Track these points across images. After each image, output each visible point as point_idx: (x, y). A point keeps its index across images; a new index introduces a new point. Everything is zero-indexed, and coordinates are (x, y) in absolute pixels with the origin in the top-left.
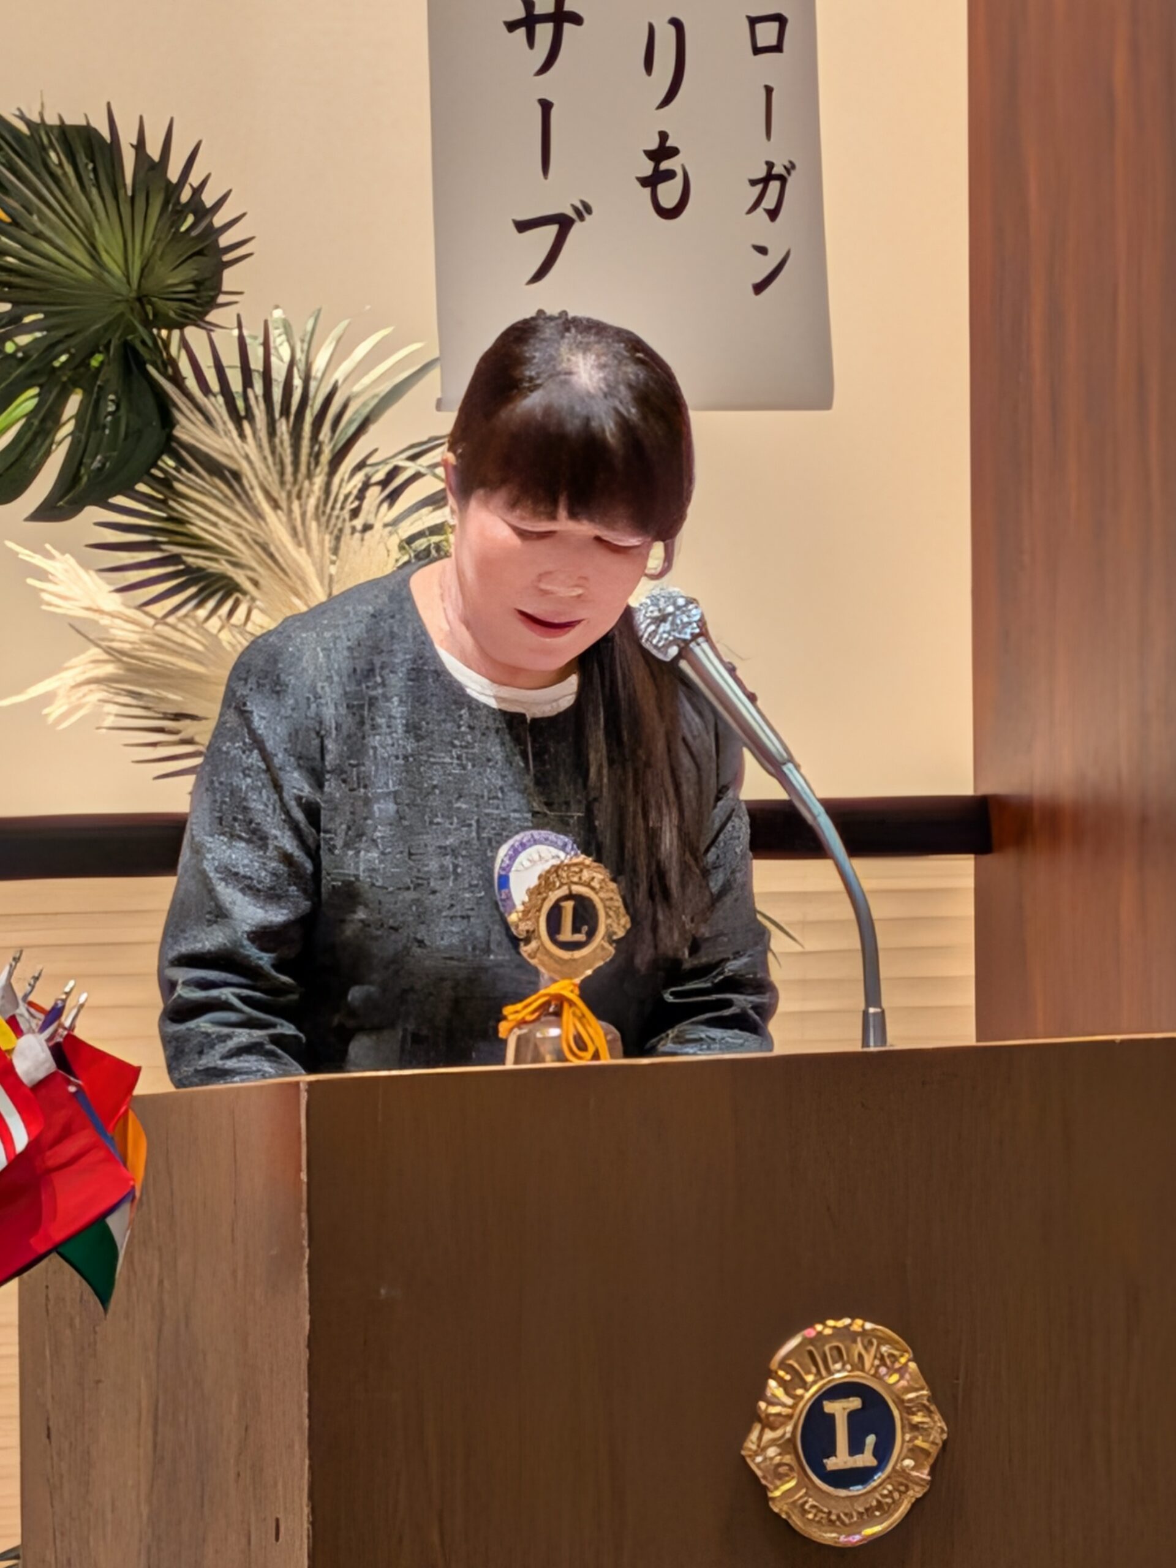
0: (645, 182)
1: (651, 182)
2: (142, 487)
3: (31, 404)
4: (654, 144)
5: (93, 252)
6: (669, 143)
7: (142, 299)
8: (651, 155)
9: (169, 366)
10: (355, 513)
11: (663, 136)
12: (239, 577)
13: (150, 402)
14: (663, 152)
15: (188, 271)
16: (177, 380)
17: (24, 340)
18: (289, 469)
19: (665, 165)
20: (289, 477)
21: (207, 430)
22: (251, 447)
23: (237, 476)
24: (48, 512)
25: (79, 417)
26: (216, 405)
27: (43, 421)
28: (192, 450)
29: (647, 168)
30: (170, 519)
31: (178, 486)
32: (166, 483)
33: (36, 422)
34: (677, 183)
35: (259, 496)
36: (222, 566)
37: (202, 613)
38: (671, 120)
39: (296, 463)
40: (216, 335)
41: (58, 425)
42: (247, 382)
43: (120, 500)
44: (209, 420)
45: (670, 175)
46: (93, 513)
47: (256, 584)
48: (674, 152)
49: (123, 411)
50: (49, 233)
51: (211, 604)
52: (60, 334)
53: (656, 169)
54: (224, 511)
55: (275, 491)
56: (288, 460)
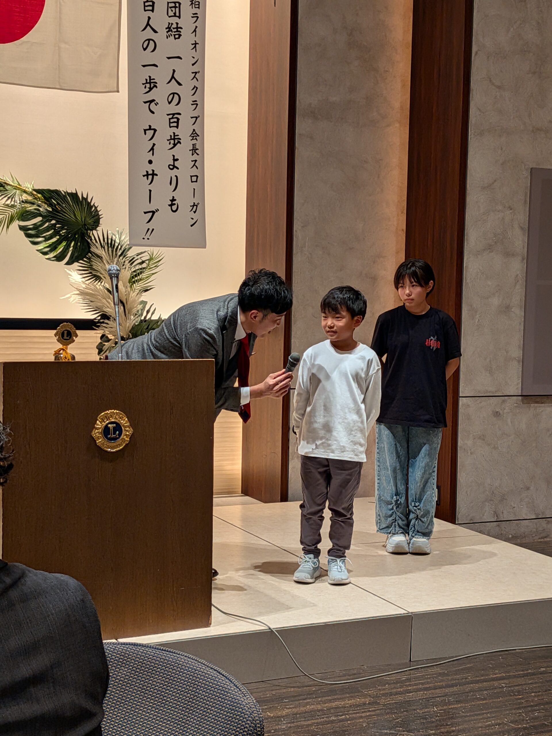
0: (169, 205)
1: (171, 205)
2: (85, 259)
3: (65, 244)
4: (171, 198)
5: (75, 215)
6: (175, 198)
7: (85, 225)
8: (170, 200)
9: (90, 237)
10: (123, 265)
11: (173, 197)
12: (101, 276)
13: (86, 244)
14: (173, 200)
15: (93, 220)
16: (91, 240)
17: (64, 231)
18: (111, 257)
19: (174, 202)
20: (111, 258)
21: (97, 249)
22: (104, 253)
23: (102, 257)
24: (68, 263)
25: (73, 246)
26: (98, 245)
27: (67, 246)
28: (94, 253)
29: (170, 203)
30: (90, 265)
31: (92, 259)
32: (89, 259)
33: (66, 247)
34: (176, 206)
35: (104, 261)
36: (99, 274)
37: (95, 284)
38: (175, 194)
39: (113, 256)
40: (98, 232)
41: (70, 247)
42: (104, 240)
43: (81, 261)
44: (97, 247)
45: (175, 204)
46: (76, 264)
47: (105, 277)
48: (175, 200)
49: (82, 245)
50: (66, 212)
51: (97, 282)
52: (69, 231)
53: (172, 203)
54: (99, 264)
55: (108, 260)
56: (111, 255)
